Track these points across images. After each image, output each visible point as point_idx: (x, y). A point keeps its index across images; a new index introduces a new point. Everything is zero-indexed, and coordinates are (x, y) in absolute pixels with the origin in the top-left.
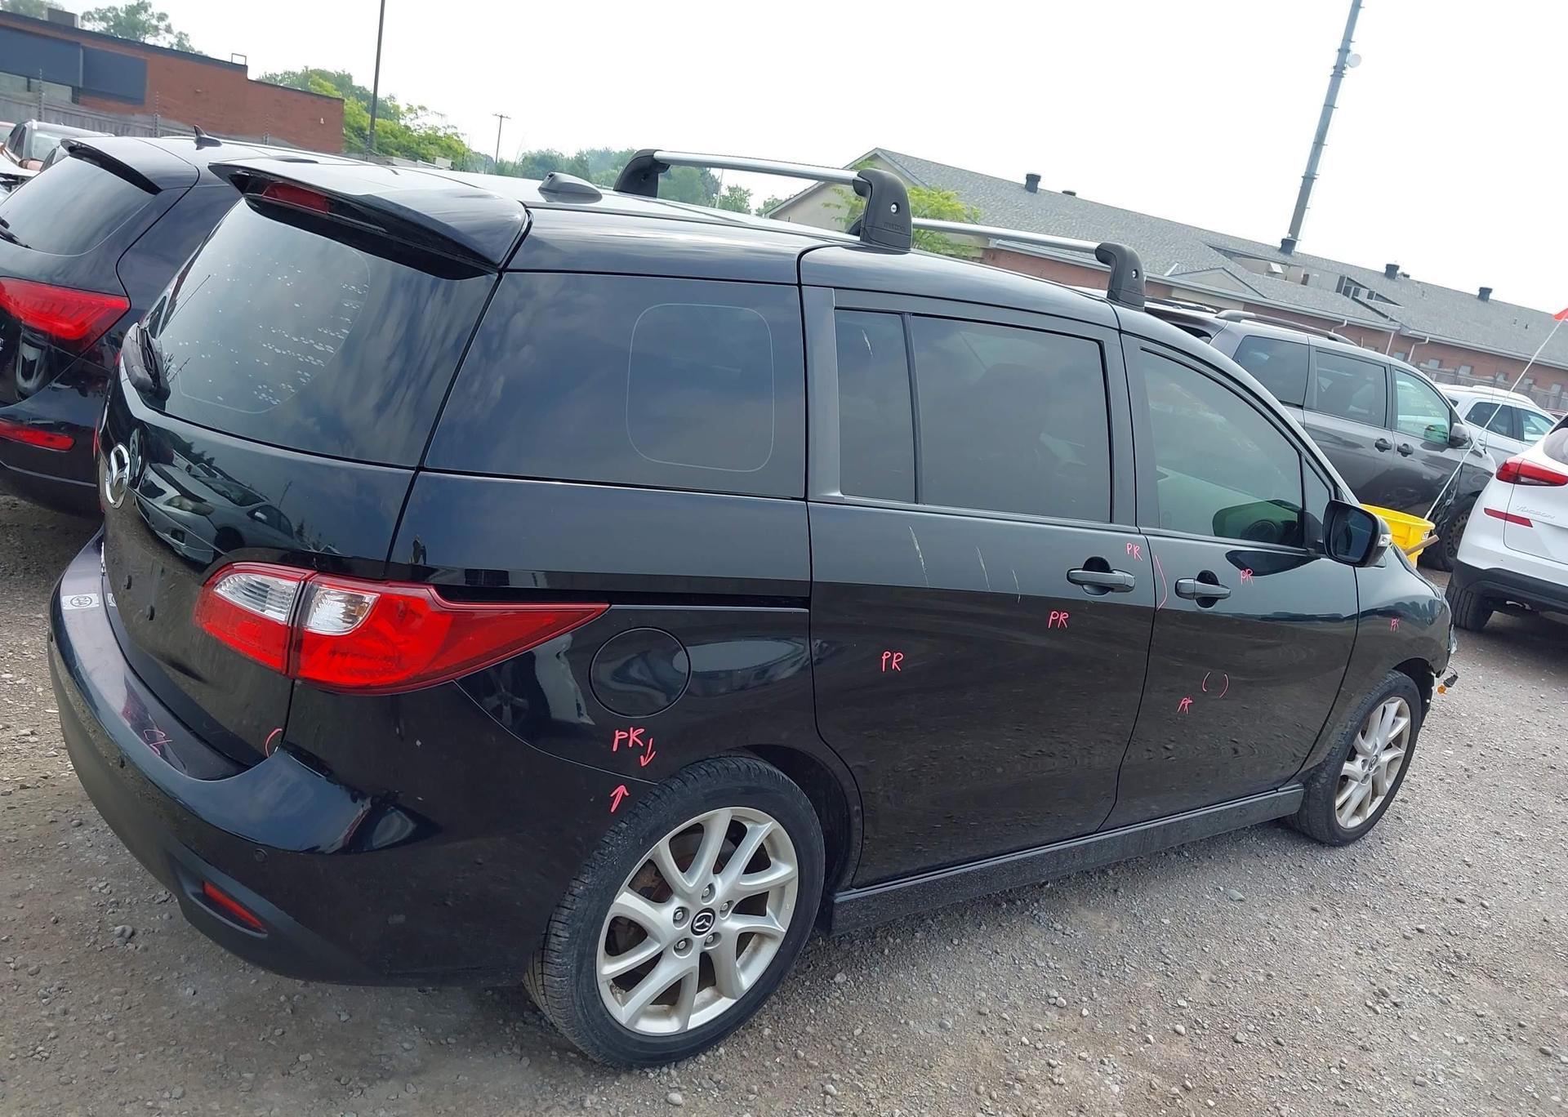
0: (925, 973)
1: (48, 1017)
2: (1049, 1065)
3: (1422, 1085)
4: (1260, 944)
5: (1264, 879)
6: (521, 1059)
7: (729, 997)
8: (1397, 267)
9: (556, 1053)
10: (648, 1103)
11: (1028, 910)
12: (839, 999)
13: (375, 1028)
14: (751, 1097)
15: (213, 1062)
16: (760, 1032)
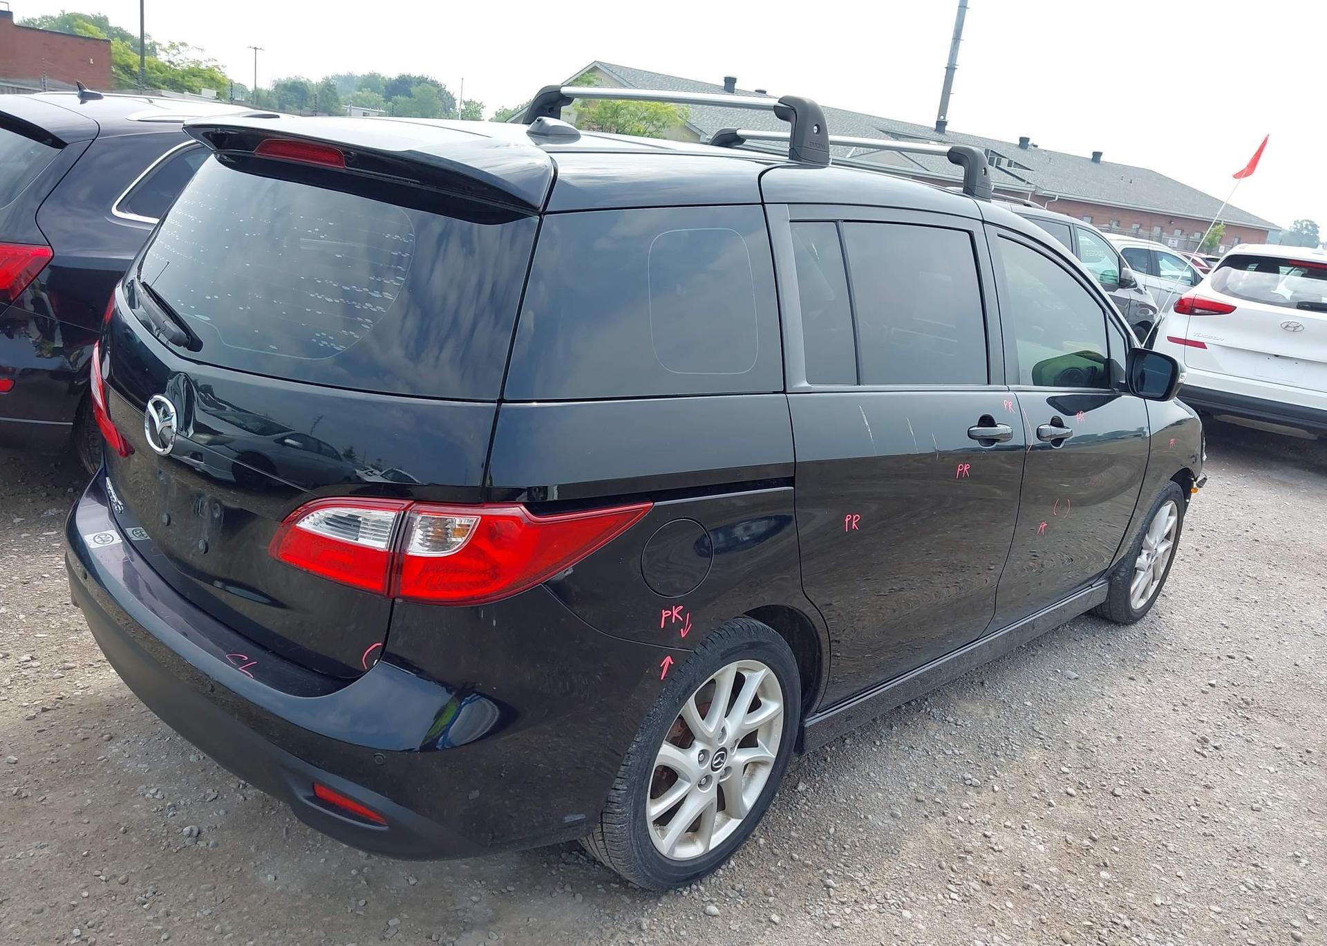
0: (864, 773)
1: (153, 921)
2: (985, 836)
3: (1258, 810)
4: (1103, 712)
5: (1086, 658)
6: (574, 896)
7: (735, 818)
8: (1028, 139)
9: (601, 886)
10: (691, 918)
11: (922, 709)
12: (807, 805)
13: (442, 887)
14: (771, 899)
15: (317, 938)
16: (756, 842)
